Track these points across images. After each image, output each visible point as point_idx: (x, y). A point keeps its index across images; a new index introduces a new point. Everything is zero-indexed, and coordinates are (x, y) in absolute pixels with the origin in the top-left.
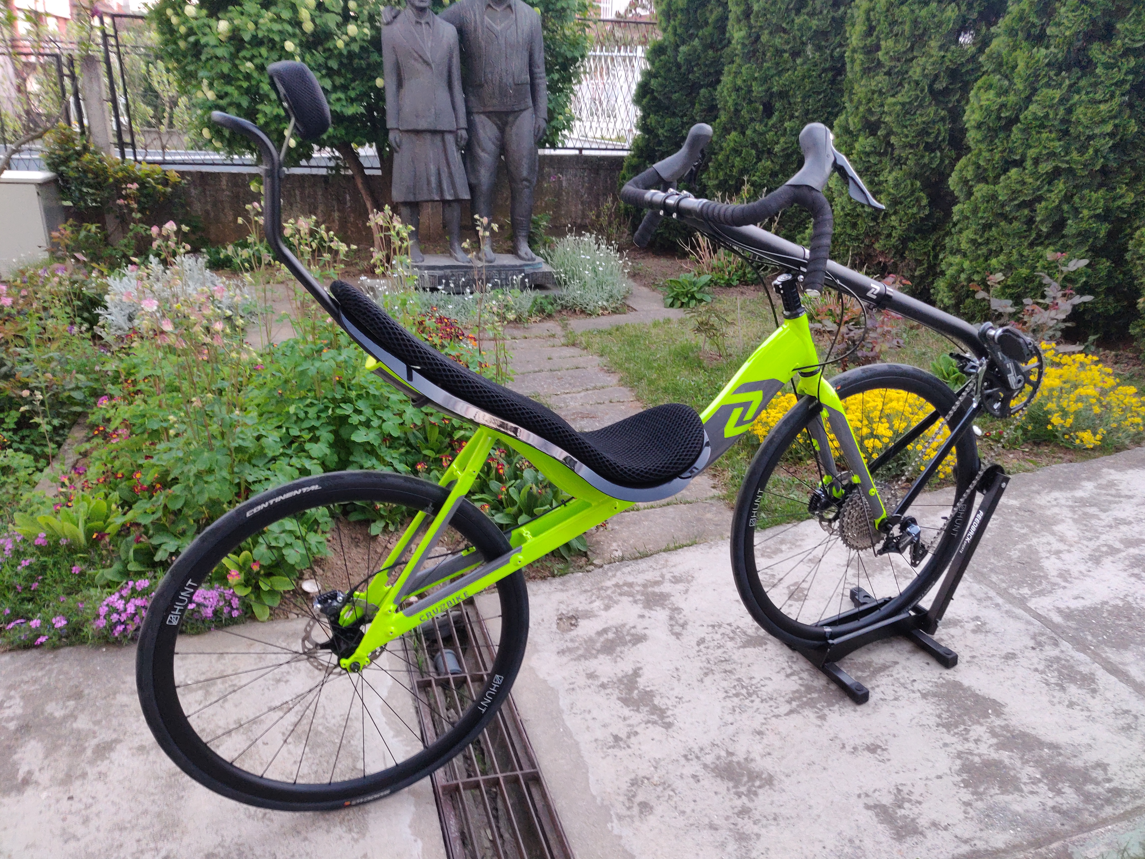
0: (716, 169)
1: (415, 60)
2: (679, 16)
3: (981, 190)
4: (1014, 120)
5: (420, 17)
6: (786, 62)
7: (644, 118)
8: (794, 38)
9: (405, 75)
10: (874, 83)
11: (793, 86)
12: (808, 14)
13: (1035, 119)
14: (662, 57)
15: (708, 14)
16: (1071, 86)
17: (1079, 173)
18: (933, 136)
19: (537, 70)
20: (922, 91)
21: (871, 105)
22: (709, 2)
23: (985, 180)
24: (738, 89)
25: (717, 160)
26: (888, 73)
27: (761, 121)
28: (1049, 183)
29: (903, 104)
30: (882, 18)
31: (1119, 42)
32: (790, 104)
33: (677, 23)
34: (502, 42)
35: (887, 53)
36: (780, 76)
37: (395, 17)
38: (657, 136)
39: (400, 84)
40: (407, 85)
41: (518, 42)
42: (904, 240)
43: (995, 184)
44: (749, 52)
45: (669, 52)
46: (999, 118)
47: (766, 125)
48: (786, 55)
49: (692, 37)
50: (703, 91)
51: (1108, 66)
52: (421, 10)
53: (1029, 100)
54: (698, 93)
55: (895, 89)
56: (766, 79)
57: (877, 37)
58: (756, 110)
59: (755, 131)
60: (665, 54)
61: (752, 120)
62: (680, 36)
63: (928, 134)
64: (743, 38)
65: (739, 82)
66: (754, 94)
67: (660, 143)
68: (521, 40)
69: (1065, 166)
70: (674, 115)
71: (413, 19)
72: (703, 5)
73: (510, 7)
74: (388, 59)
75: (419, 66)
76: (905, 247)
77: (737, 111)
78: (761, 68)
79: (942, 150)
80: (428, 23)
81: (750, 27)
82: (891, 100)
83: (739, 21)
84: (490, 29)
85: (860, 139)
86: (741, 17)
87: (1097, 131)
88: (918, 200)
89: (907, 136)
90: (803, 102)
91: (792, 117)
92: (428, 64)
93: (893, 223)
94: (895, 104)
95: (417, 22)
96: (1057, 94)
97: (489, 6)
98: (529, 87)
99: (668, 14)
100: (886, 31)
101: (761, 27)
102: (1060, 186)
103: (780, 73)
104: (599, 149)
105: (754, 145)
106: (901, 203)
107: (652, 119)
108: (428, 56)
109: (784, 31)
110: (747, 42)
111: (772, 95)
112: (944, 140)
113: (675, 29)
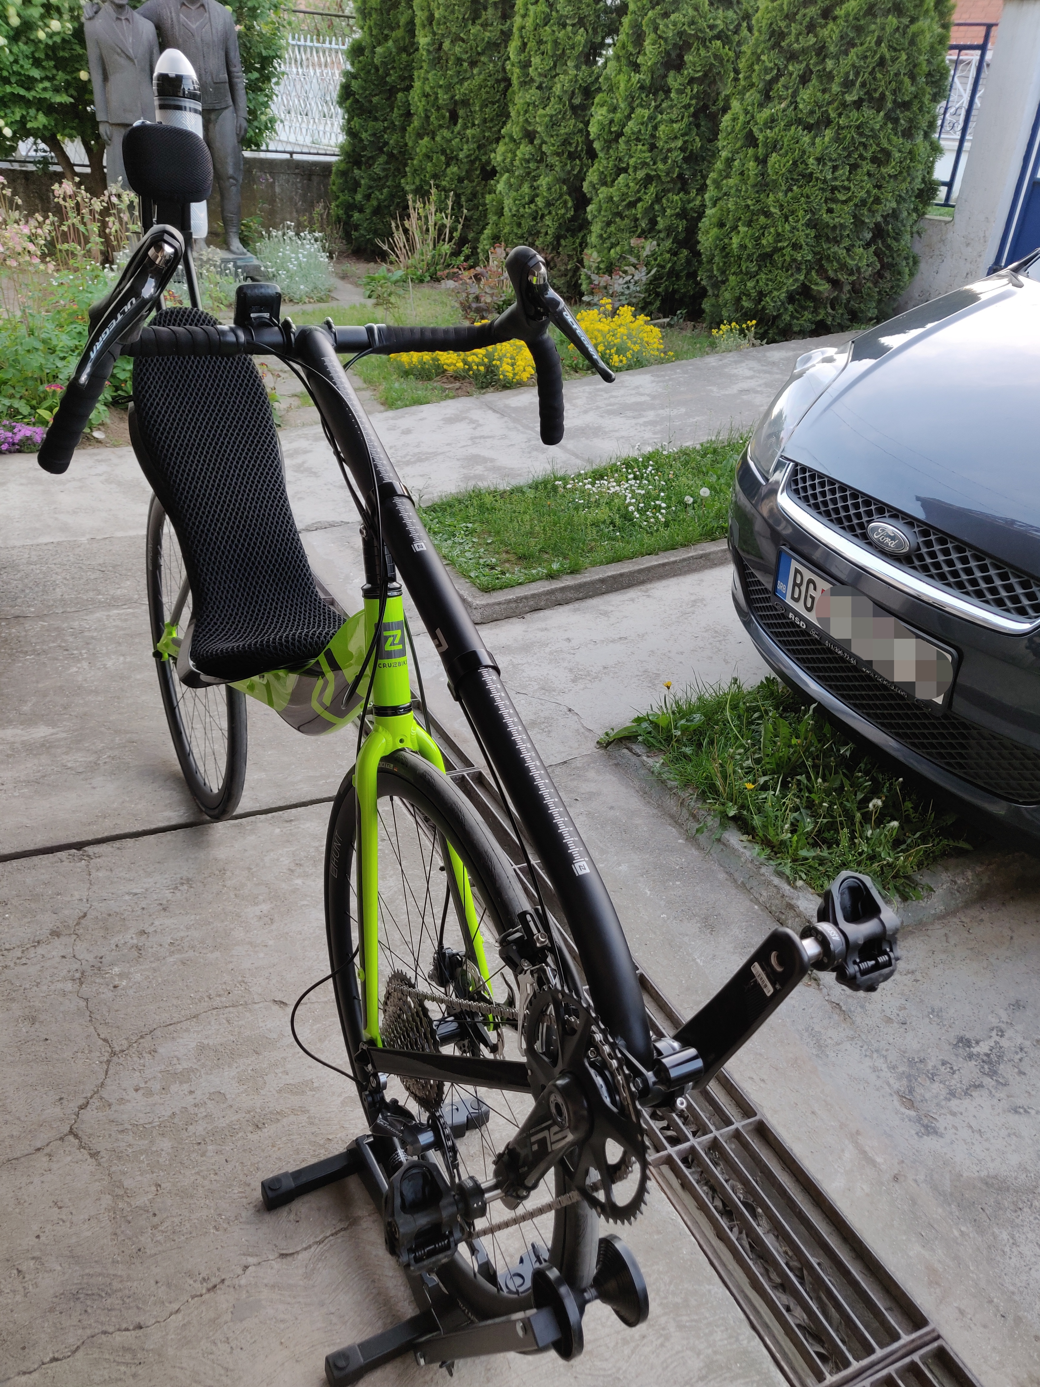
0: (413, 174)
1: (118, 54)
2: (374, 16)
3: (604, 192)
4: (620, 134)
5: (120, 14)
6: (466, 71)
7: (349, 121)
8: (471, 49)
9: (110, 69)
10: (528, 96)
11: (472, 95)
12: (482, 25)
13: (633, 133)
14: (361, 58)
15: (399, 16)
16: (657, 107)
17: (663, 179)
18: (574, 145)
19: (233, 69)
20: (564, 105)
21: (527, 115)
22: (400, 3)
23: (604, 184)
24: (427, 96)
25: (412, 164)
26: (539, 88)
27: (448, 128)
28: (645, 188)
29: (551, 116)
30: (532, 36)
31: (686, 72)
32: (471, 111)
33: (372, 23)
34: (199, 39)
35: (536, 69)
36: (461, 85)
37: (96, 13)
38: (361, 140)
39: (105, 78)
40: (112, 78)
41: (214, 41)
42: (558, 238)
43: (612, 186)
44: (434, 59)
45: (367, 52)
46: (611, 133)
47: (452, 132)
48: (465, 64)
49: (386, 38)
50: (400, 95)
51: (680, 92)
52: (120, 7)
53: (629, 117)
54: (396, 98)
55: (545, 102)
56: (449, 87)
57: (529, 53)
58: (444, 117)
59: (443, 138)
60: (363, 55)
61: (441, 126)
62: (376, 37)
63: (570, 144)
64: (428, 44)
65: (427, 89)
66: (440, 101)
67: (364, 148)
68: (216, 39)
69: (653, 173)
70: (376, 119)
71: (114, 15)
72: (396, 5)
73: (203, 5)
74: (92, 53)
75: (123, 61)
76: (559, 244)
77: (427, 117)
78: (445, 76)
79: (581, 160)
80: (127, 19)
81: (434, 34)
82: (541, 112)
83: (424, 26)
84: (185, 27)
85: (522, 147)
86: (426, 22)
87: (673, 145)
88: (565, 202)
89: (553, 145)
90: (481, 110)
91: (474, 125)
92: (129, 58)
93: (547, 223)
94: (545, 116)
95: (118, 19)
96: (646, 113)
97: (183, 4)
98: (227, 85)
99: (364, 12)
100: (534, 49)
101: (443, 35)
102: (652, 189)
103: (461, 82)
104: (310, 154)
105: (443, 152)
106: (553, 205)
107: (356, 122)
108: (131, 52)
109: (463, 40)
110: (431, 49)
111: (456, 103)
112: (582, 150)
113: (370, 28)
